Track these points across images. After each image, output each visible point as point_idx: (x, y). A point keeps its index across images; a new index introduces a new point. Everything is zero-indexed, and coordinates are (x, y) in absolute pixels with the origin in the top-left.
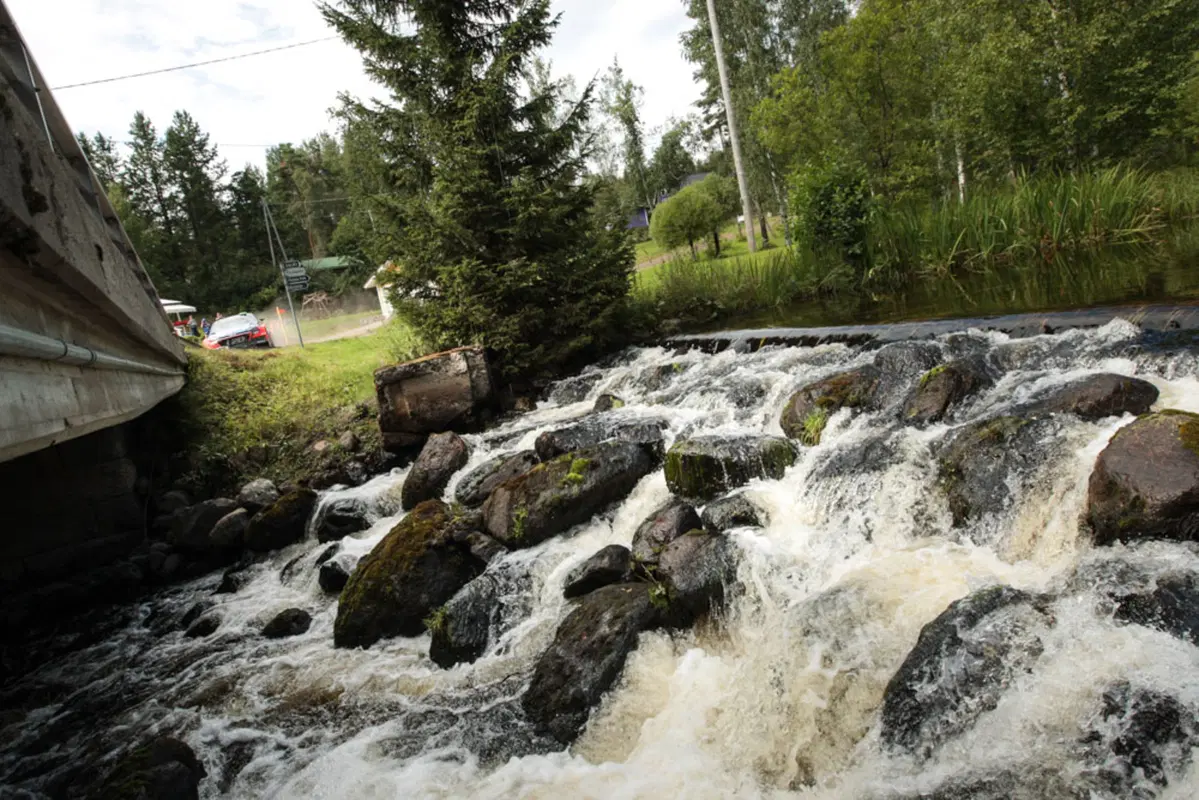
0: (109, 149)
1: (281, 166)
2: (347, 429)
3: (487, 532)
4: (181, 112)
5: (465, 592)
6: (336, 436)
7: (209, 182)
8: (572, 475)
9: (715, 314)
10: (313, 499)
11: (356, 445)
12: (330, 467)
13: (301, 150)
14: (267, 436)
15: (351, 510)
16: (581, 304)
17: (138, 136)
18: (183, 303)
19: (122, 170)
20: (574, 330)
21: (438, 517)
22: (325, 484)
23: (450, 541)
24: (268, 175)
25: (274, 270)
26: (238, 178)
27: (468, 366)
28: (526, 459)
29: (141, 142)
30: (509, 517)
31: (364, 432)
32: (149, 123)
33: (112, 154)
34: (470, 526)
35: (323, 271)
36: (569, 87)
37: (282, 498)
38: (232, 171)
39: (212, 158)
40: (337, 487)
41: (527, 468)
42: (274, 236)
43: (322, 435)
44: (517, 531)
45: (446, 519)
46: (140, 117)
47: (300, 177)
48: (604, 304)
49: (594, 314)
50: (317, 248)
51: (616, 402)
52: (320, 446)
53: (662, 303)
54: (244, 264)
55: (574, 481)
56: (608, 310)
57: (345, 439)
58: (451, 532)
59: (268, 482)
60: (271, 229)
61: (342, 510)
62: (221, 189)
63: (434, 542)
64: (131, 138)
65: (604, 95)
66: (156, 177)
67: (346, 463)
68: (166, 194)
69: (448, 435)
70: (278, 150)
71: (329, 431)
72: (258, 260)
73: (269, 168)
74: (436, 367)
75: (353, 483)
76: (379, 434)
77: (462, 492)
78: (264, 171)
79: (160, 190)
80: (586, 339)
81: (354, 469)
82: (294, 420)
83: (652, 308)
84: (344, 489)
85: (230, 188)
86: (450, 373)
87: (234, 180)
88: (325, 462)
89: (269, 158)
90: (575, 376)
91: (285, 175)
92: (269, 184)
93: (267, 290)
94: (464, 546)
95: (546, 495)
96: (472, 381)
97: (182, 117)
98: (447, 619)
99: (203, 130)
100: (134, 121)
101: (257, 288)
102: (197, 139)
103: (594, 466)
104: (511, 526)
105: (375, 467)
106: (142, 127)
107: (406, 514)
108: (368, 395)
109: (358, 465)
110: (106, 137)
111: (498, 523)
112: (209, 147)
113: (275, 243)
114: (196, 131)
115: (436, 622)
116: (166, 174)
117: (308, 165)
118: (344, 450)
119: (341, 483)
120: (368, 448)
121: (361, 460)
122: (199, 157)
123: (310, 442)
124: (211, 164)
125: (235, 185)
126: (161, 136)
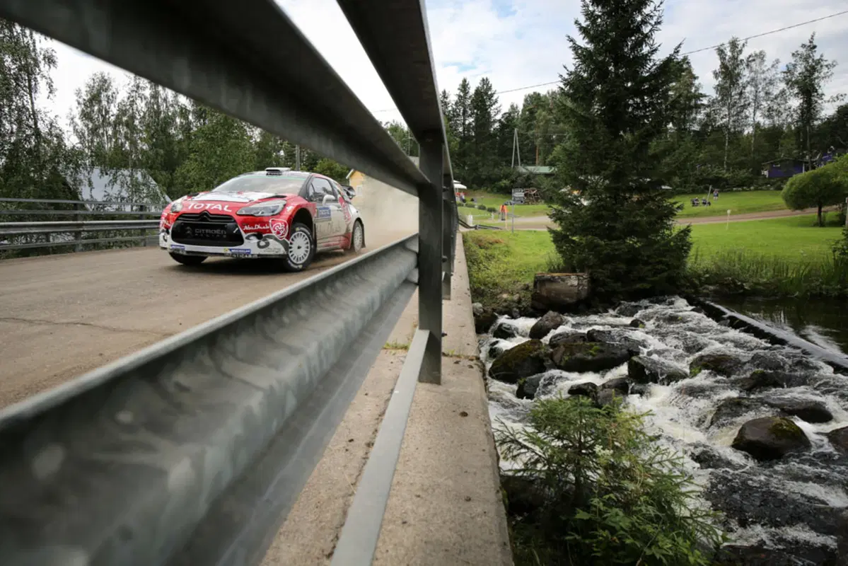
0: (447, 98)
1: (531, 107)
2: (518, 293)
3: (552, 359)
4: (485, 78)
5: (534, 376)
6: (512, 294)
7: (490, 116)
8: (591, 351)
9: (742, 291)
10: (496, 318)
11: (519, 301)
12: (506, 307)
13: (545, 96)
14: (485, 285)
15: (508, 329)
16: (649, 267)
17: (461, 91)
18: (462, 184)
19: (450, 109)
20: (642, 279)
21: (537, 347)
22: (502, 313)
23: (537, 356)
24: (523, 110)
25: (512, 170)
26: (505, 116)
27: (578, 284)
28: (581, 337)
29: (462, 94)
30: (561, 357)
31: (524, 297)
32: (468, 84)
33: (448, 101)
34: (547, 355)
35: (540, 174)
36: (758, 61)
37: (484, 315)
38: (503, 112)
39: (494, 104)
40: (506, 316)
41: (580, 342)
42: (516, 150)
43: (507, 291)
44: (562, 364)
45: (539, 348)
46: (465, 81)
47: (540, 115)
48: (663, 271)
49: (654, 275)
50: (539, 159)
51: (641, 325)
52: (505, 296)
53: (707, 276)
54: (496, 165)
55: (591, 354)
56: (665, 274)
57: (516, 297)
58: (538, 354)
59: (480, 305)
60: (516, 147)
61: (505, 328)
62: (495, 121)
63: (532, 355)
64: (458, 92)
65: (791, 67)
66: (465, 112)
67: (513, 307)
68: (467, 122)
69: (556, 314)
70: (532, 96)
71: (510, 290)
72: (504, 163)
73: (524, 106)
74: (563, 280)
75: (513, 317)
76: (530, 300)
77: (553, 340)
78: (520, 108)
79: (465, 120)
80: (647, 286)
81: (515, 312)
82: (497, 281)
83: (699, 277)
84: (508, 318)
85: (500, 121)
86: (569, 284)
87: (502, 117)
88: (505, 304)
89: (526, 100)
90: (635, 302)
91: (532, 112)
92: (522, 116)
93: (504, 181)
94: (542, 361)
95: (579, 355)
96: (579, 290)
97: (485, 81)
98: (525, 382)
99: (494, 89)
100: (461, 82)
101: (500, 179)
102: (490, 93)
103: (601, 351)
104: (561, 361)
105: (526, 313)
106: (464, 87)
107: (530, 339)
108: (529, 281)
109: (517, 310)
110: (447, 92)
111: (557, 357)
112: (494, 98)
113: (516, 154)
114: (490, 88)
115: (521, 382)
116: (470, 112)
117: (547, 107)
118: (514, 302)
119: (509, 315)
120: (524, 304)
121: (519, 308)
122: (488, 103)
123: (501, 293)
124: (494, 107)
125: (502, 120)
126: (472, 91)
